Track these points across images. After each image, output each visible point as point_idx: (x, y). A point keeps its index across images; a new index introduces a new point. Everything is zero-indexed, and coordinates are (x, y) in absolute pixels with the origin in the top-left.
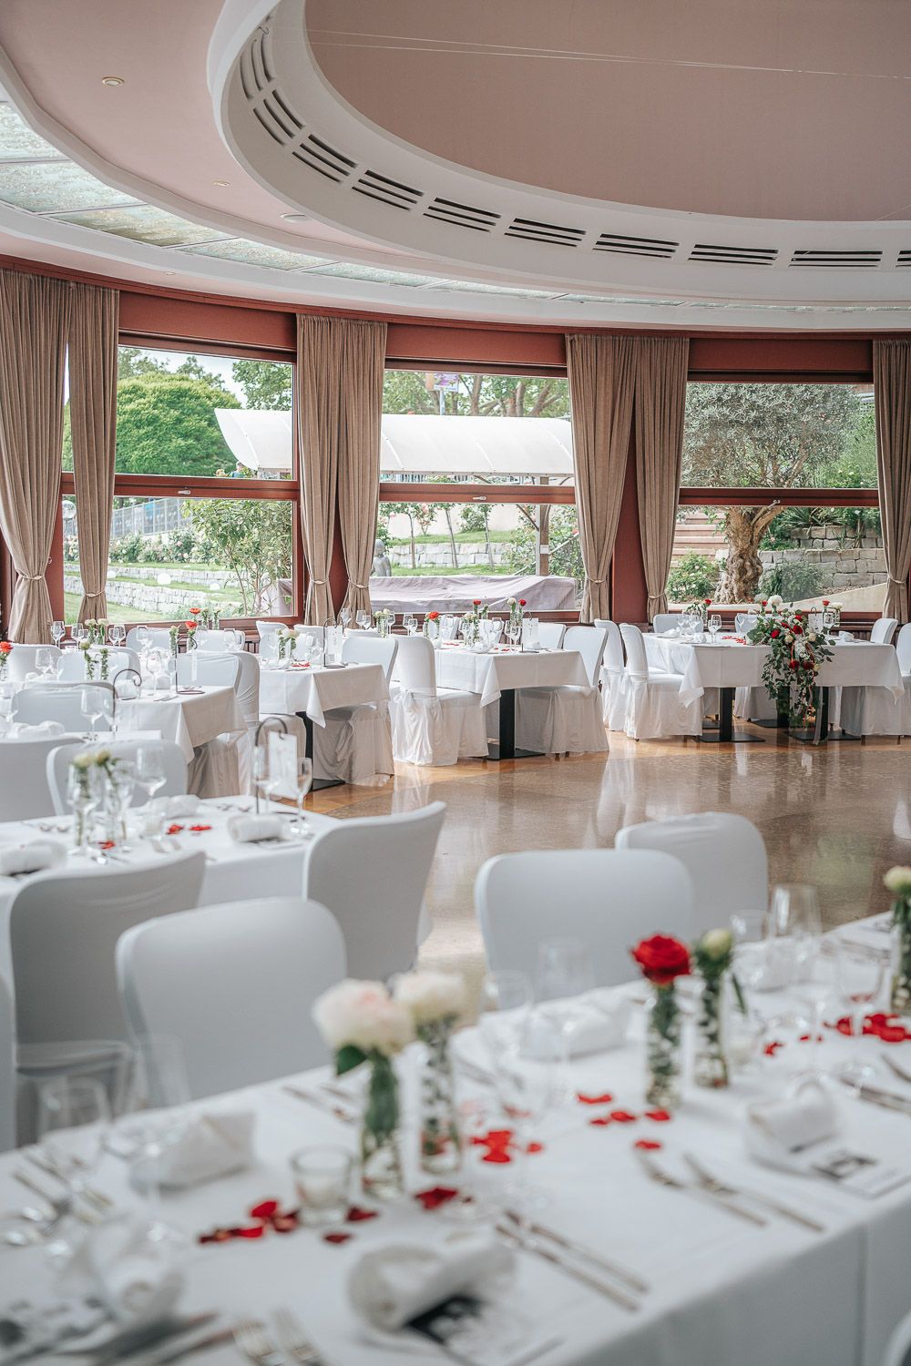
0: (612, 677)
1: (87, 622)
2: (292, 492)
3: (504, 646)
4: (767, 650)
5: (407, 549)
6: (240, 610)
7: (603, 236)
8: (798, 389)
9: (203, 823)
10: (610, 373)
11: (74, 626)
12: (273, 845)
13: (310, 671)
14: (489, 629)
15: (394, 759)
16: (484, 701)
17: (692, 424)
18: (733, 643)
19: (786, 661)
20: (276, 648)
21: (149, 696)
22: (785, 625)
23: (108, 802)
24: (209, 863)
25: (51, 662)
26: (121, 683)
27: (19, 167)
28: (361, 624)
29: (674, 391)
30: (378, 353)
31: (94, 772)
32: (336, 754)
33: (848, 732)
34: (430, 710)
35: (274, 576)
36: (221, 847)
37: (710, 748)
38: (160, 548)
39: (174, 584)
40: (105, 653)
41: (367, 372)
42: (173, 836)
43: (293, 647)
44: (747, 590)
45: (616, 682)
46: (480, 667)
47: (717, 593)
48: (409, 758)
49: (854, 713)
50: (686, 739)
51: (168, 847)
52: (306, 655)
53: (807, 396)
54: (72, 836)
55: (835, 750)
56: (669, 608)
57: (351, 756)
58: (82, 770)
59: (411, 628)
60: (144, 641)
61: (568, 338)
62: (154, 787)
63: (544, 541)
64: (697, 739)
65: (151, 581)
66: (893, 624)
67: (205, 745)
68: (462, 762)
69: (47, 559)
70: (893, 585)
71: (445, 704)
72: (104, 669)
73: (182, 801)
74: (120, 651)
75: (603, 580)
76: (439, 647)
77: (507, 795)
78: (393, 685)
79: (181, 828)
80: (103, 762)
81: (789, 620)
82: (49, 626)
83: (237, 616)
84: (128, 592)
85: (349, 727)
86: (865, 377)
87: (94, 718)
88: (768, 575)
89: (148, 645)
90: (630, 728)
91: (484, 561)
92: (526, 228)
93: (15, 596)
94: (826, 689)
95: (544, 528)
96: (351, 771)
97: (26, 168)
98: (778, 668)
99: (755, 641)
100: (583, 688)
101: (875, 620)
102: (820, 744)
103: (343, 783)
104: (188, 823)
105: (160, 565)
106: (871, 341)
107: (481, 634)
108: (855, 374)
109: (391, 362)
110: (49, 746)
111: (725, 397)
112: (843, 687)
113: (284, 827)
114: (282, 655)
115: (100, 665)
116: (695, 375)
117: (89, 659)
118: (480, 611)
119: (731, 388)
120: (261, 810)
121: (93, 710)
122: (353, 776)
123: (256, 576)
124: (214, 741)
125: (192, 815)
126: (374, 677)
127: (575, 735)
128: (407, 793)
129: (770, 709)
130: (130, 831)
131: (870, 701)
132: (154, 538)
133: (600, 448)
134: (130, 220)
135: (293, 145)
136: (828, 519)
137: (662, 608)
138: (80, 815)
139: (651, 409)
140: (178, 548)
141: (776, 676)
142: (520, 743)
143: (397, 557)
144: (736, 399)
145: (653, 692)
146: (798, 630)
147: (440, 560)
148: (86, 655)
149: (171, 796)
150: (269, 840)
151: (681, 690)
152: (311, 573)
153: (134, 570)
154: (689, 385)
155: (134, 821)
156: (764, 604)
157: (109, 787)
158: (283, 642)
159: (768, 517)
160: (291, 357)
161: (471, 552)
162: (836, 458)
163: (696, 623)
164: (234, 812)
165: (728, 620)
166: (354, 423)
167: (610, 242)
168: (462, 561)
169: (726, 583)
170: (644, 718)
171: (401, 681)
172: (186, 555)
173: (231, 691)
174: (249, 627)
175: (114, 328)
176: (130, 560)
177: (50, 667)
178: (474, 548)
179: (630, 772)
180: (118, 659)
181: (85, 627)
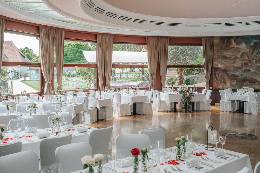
0: (154, 100)
1: (58, 91)
2: (96, 66)
3: (134, 95)
4: (182, 95)
5: (119, 75)
6: (87, 88)
7: (151, 21)
8: (190, 47)
9: (74, 129)
10: (154, 44)
11: (56, 91)
12: (85, 133)
13: (98, 100)
14: (132, 91)
15: (114, 115)
16: (130, 105)
17: (170, 53)
18: (176, 94)
19: (186, 97)
20: (92, 95)
21: (68, 105)
22: (185, 90)
23: (57, 126)
24: (73, 136)
25: (51, 99)
26: (63, 103)
27: (46, 12)
28: (109, 90)
29: (166, 47)
30: (112, 41)
31: (55, 121)
32: (103, 115)
33: (198, 110)
34: (120, 107)
35: (93, 81)
36: (76, 133)
37: (172, 113)
38: (74, 74)
39: (76, 81)
40: (60, 97)
41: (110, 44)
42: (68, 131)
43: (95, 95)
44: (181, 83)
45: (155, 101)
46: (129, 99)
47: (176, 84)
48: (116, 115)
49: (198, 106)
50: (168, 111)
51: (67, 133)
52: (97, 97)
53: (191, 48)
54: (52, 131)
55: (195, 113)
56: (166, 87)
57: (106, 115)
58: (53, 120)
59: (117, 91)
60: (68, 94)
61: (147, 38)
62: (66, 123)
63: (143, 74)
64: (170, 111)
65: (72, 80)
66: (206, 90)
67: (78, 114)
68: (126, 116)
69: (51, 79)
70: (207, 82)
71: (123, 105)
72: (60, 100)
73: (71, 125)
74: (64, 96)
75: (153, 82)
76: (122, 95)
77: (135, 122)
78: (113, 102)
79: (70, 130)
80: (57, 119)
81: (186, 90)
82: (51, 91)
83: (86, 89)
84: (68, 82)
85: (105, 110)
86: (201, 45)
87: (57, 110)
88: (185, 80)
89: (69, 95)
90: (158, 109)
91: (133, 77)
92: (137, 20)
93: (45, 86)
94: (193, 102)
95: (143, 72)
96: (105, 118)
97: (47, 12)
98: (184, 98)
99: (180, 93)
100: (148, 102)
101: (203, 89)
102: (192, 112)
103: (104, 120)
104: (71, 129)
105: (74, 77)
106: (202, 38)
107: (130, 92)
108: (199, 44)
109: (114, 43)
110: (49, 115)
111: (176, 48)
112: (197, 102)
113: (87, 130)
114: (93, 97)
115: (60, 99)
116: (170, 44)
117: (58, 98)
118: (131, 87)
119: (177, 46)
120: (84, 127)
121: (57, 109)
122: (106, 118)
123: (90, 81)
124: (80, 113)
125: (72, 128)
126: (110, 101)
127: (147, 111)
128: (116, 121)
129: (183, 106)
130: (62, 130)
131: (201, 104)
132: (73, 72)
133: (153, 58)
134: (66, 20)
135: (94, 8)
136: (196, 70)
137: (164, 87)
138: (53, 128)
139: (162, 51)
140: (77, 74)
141: (184, 100)
142: (137, 112)
143: (117, 76)
144: (178, 48)
145: (161, 102)
146: (188, 91)
147: (125, 77)
148: (57, 98)
149: (69, 124)
150: (84, 132)
151: (167, 102)
152: (100, 81)
153: (69, 78)
154: (169, 46)
155: (62, 129)
156: (183, 86)
157: (58, 123)
158: (93, 94)
159: (185, 70)
160: (96, 42)
161: (131, 76)
162: (197, 59)
163: (170, 90)
164: (79, 127)
165: (176, 89)
166: (107, 54)
167: (152, 22)
168: (130, 77)
169: (177, 82)
170: (160, 108)
171: (115, 101)
172: (79, 76)
173: (83, 104)
174: (88, 91)
175: (64, 37)
176: (68, 76)
177: (51, 100)
178: (132, 75)
179: (157, 117)
180: (63, 98)
181: (58, 92)
